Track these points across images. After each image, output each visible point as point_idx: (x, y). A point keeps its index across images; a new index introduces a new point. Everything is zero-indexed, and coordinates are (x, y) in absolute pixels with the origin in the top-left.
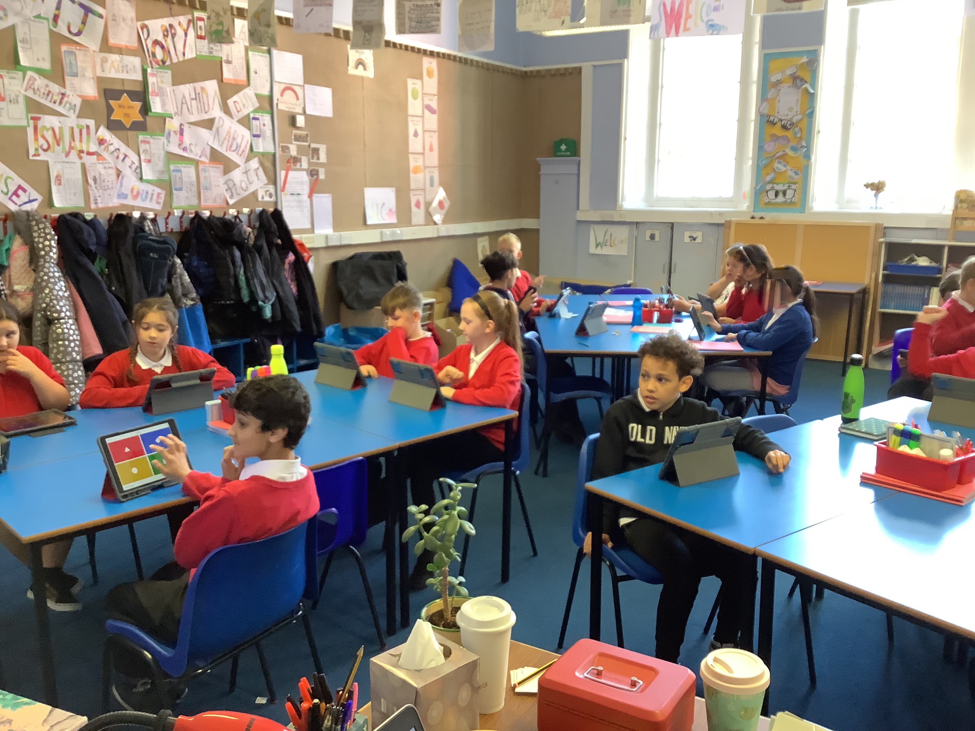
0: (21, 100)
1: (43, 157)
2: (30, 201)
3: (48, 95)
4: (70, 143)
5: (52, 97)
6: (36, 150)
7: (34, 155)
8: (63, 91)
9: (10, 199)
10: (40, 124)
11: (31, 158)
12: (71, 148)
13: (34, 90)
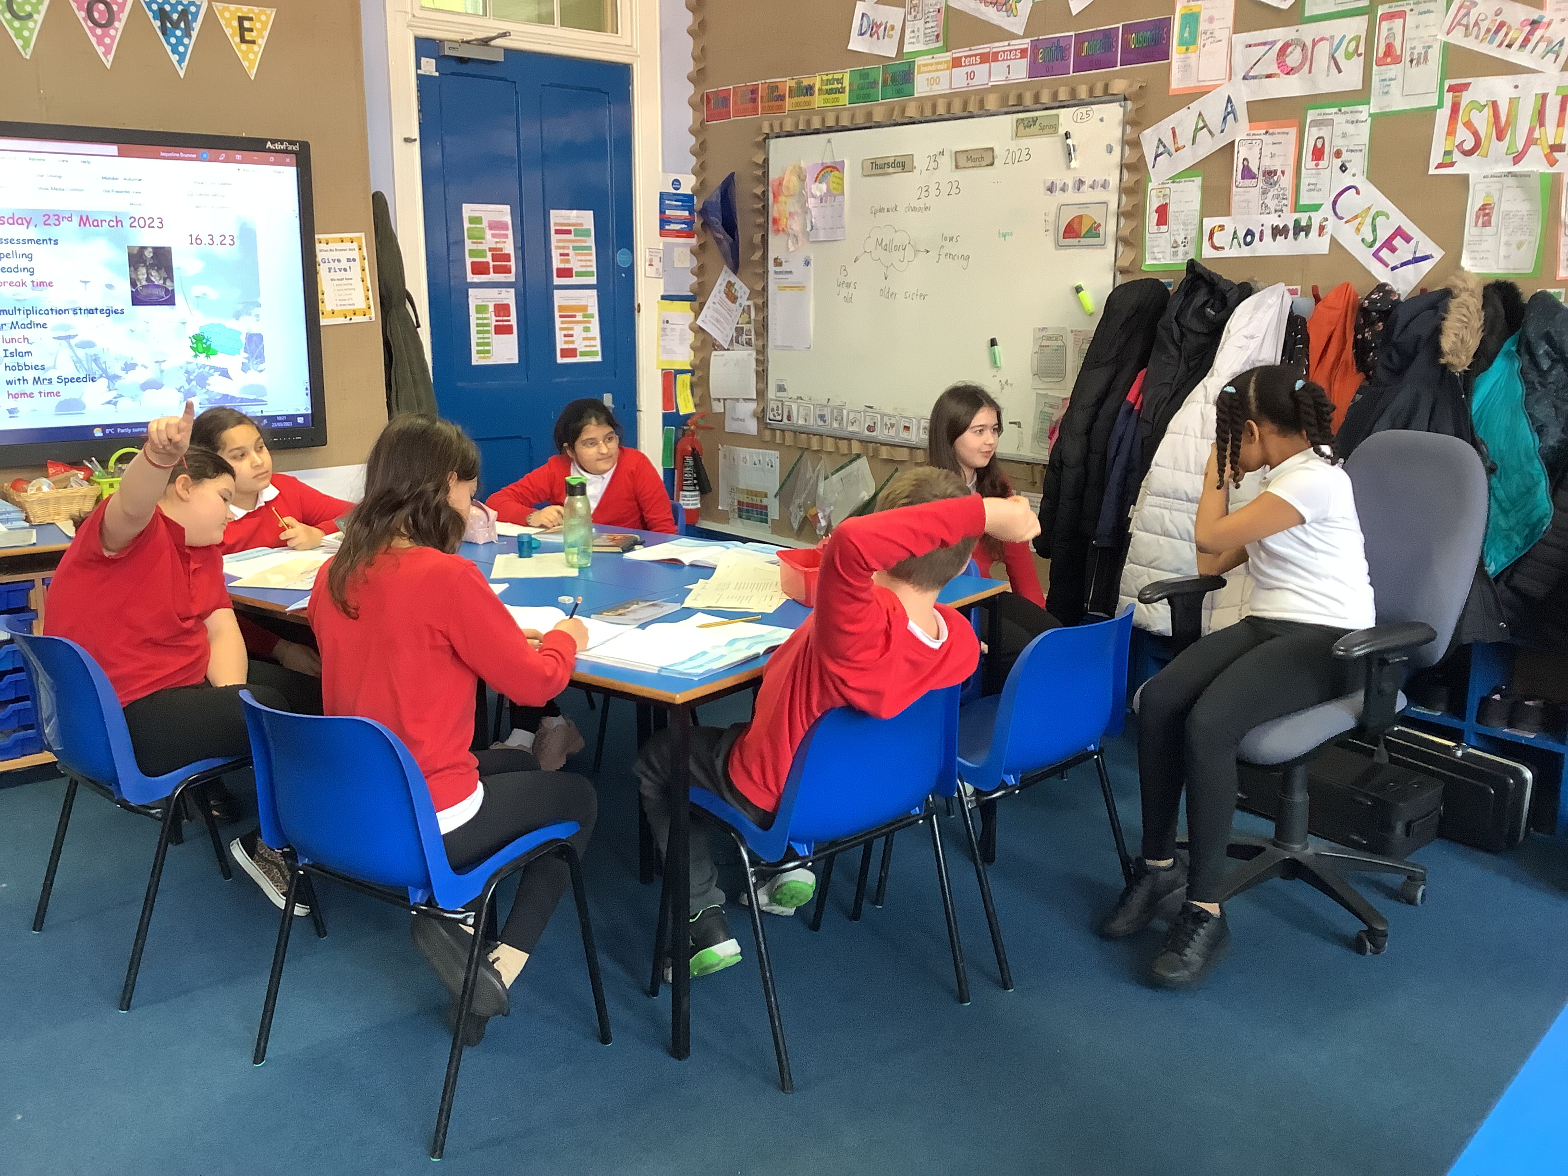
0: (1435, 55)
1: (1462, 166)
2: (1416, 260)
3: (1497, 32)
4: (1531, 130)
5: (1506, 35)
6: (1448, 153)
7: (1439, 166)
8: (1534, 14)
9: (1376, 255)
10: (1466, 98)
11: (1432, 171)
12: (1530, 141)
13: (1467, 27)
